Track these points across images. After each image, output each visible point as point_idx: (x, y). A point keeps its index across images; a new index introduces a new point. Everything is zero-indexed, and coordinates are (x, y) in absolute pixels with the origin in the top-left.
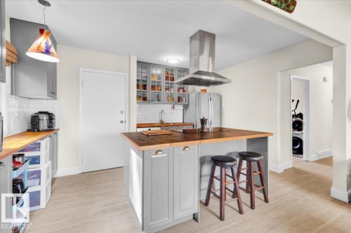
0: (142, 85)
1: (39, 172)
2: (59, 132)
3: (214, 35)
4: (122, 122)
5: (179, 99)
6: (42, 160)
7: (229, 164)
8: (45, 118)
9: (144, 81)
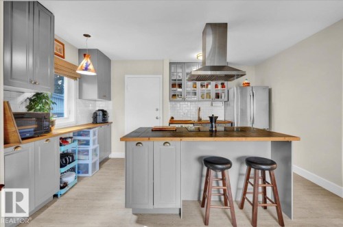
0: (176, 84)
1: (88, 151)
2: (112, 125)
3: (226, 24)
4: (157, 118)
5: (218, 96)
6: (91, 143)
7: (220, 166)
8: (101, 113)
9: (179, 80)
